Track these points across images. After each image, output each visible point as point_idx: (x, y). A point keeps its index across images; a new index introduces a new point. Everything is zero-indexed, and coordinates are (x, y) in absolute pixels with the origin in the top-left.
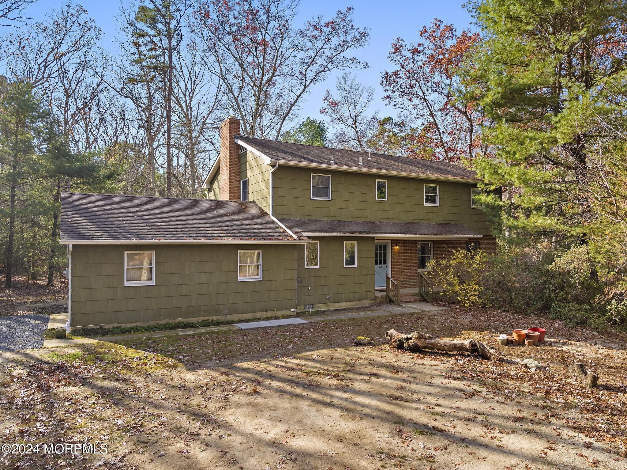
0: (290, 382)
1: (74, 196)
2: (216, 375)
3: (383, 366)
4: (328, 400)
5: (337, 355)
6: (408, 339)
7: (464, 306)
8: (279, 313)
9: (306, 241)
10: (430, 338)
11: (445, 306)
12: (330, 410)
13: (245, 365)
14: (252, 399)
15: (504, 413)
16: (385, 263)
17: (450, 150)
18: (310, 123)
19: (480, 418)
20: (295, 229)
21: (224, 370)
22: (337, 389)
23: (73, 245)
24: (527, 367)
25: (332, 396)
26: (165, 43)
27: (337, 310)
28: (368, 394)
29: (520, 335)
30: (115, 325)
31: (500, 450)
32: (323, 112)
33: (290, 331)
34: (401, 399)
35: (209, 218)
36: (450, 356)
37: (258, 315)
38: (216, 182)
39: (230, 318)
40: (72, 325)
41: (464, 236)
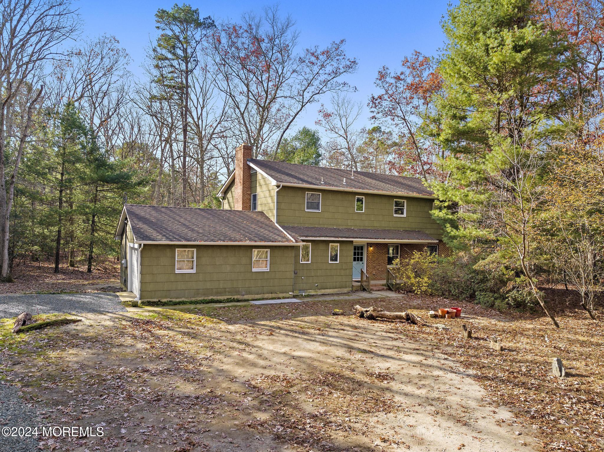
0: (291, 331)
1: (133, 208)
2: (246, 327)
3: (349, 326)
4: (313, 339)
5: (320, 320)
6: (367, 311)
7: (417, 294)
8: (281, 295)
9: (301, 244)
10: (381, 311)
11: (404, 293)
12: (313, 343)
13: (263, 323)
14: (270, 337)
15: (410, 347)
16: (362, 260)
17: (425, 163)
18: (306, 132)
19: (395, 348)
20: (293, 234)
21: (250, 325)
22: (319, 335)
23: (144, 245)
24: (437, 328)
25: (315, 338)
26: (184, 67)
27: (323, 295)
28: (337, 337)
29: (442, 312)
30: (169, 300)
31: (400, 359)
32: (318, 123)
33: (289, 306)
34: (355, 340)
35: (230, 226)
36: (393, 322)
37: (266, 296)
38: (230, 193)
39: (246, 297)
40: (140, 299)
41: (424, 241)
